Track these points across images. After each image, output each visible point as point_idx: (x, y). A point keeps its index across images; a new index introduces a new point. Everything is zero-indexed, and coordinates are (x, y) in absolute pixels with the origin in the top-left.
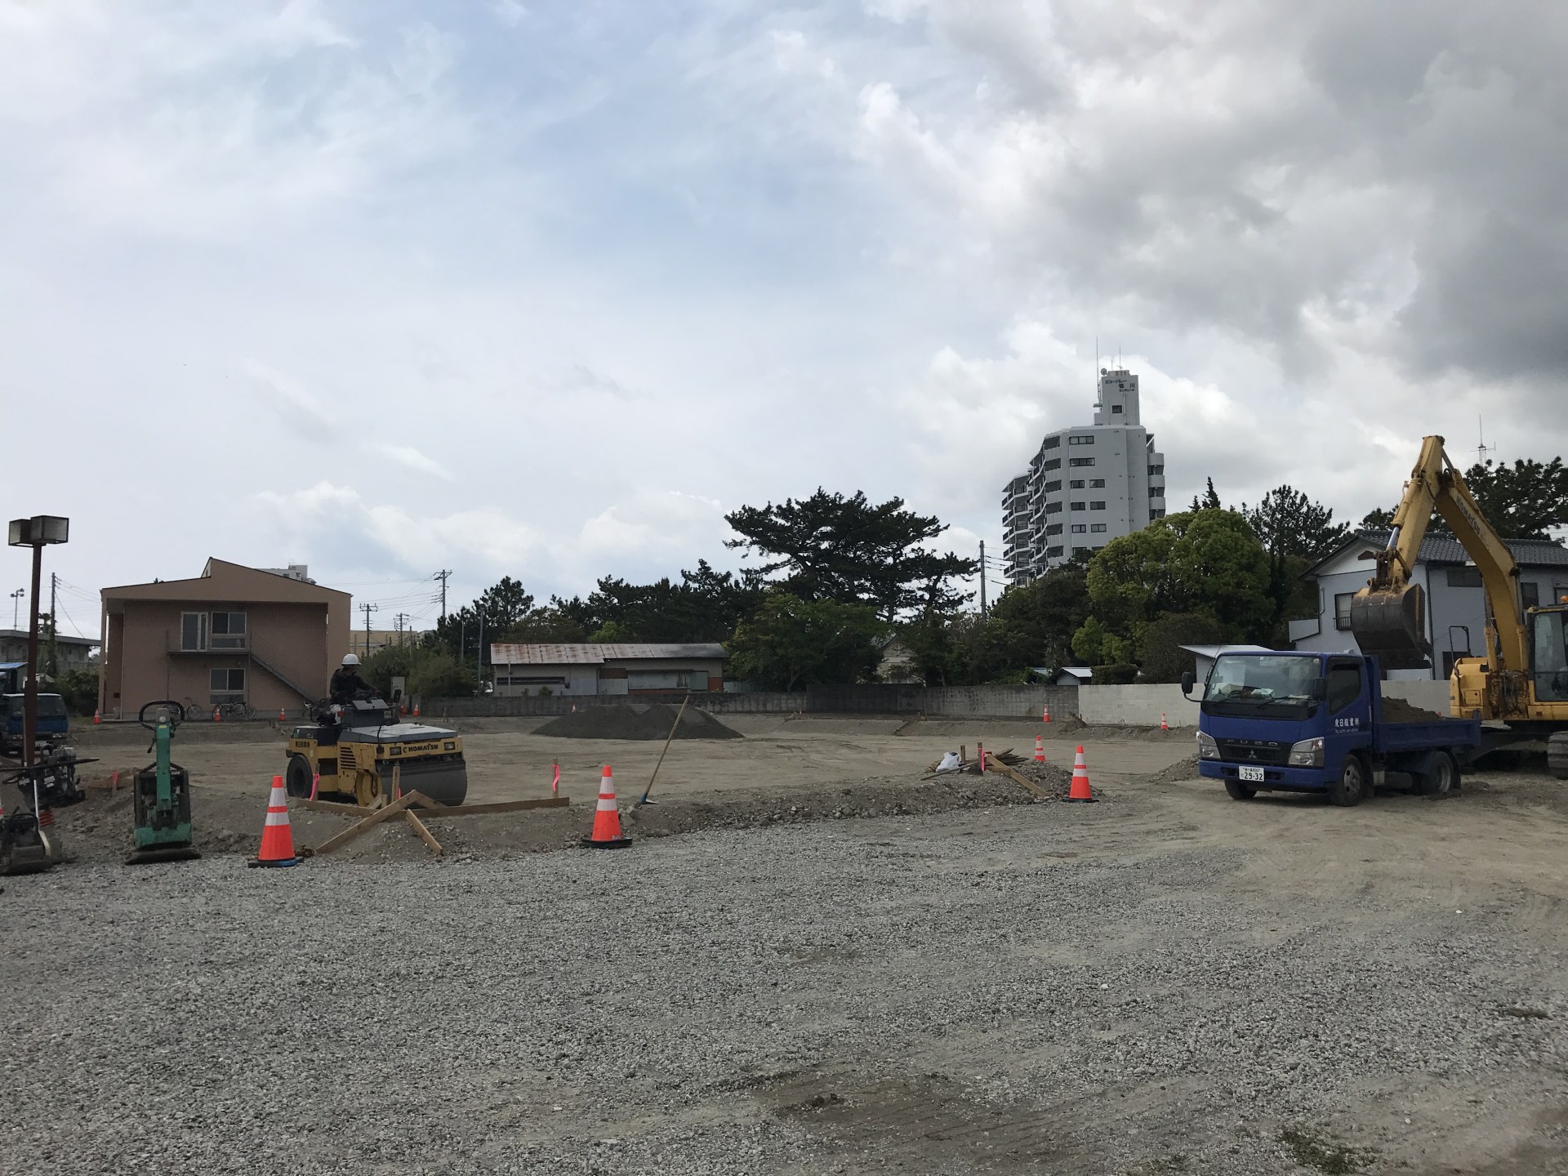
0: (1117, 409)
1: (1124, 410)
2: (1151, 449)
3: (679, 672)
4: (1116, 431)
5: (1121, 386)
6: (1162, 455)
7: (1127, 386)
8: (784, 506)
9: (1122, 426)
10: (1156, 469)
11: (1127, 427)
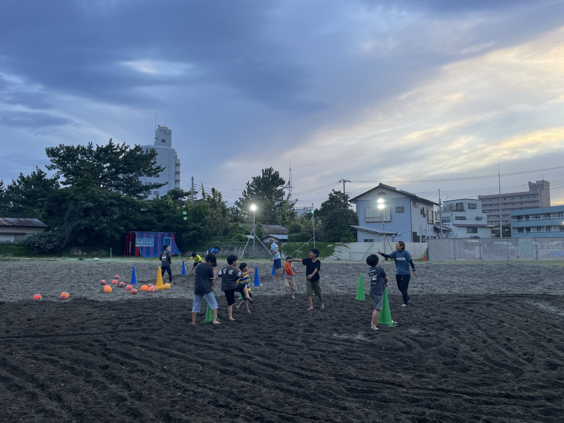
0: (164, 141)
1: (166, 141)
2: (176, 158)
3: (16, 234)
4: (165, 149)
5: (165, 133)
6: (179, 160)
7: (167, 133)
8: (87, 148)
9: (166, 147)
10: (178, 165)
11: (169, 148)
